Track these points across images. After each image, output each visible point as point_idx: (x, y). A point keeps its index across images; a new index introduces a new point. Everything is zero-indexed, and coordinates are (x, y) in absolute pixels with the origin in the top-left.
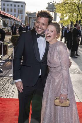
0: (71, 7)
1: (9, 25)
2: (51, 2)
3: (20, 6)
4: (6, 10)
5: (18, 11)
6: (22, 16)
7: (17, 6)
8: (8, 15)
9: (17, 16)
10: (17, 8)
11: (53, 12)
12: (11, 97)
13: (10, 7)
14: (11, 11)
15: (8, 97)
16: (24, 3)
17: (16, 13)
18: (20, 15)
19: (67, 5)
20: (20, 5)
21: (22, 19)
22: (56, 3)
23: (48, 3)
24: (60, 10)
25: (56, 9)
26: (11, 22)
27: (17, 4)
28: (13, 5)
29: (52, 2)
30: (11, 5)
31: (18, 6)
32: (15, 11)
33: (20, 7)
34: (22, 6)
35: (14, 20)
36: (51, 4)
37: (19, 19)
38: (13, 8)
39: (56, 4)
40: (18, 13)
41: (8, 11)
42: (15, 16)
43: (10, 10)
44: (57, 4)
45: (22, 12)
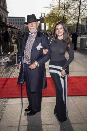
1: (15, 33)
5: (21, 23)
6: (23, 26)
7: (19, 20)
9: (20, 27)
10: (19, 21)
13: (15, 21)
14: (16, 24)
15: (14, 77)
16: (24, 18)
20: (22, 19)
26: (17, 31)
27: (19, 19)
30: (16, 20)
31: (21, 20)
32: (18, 24)
34: (23, 20)
40: (21, 25)
41: (14, 24)
44: (46, 17)
45: (23, 23)
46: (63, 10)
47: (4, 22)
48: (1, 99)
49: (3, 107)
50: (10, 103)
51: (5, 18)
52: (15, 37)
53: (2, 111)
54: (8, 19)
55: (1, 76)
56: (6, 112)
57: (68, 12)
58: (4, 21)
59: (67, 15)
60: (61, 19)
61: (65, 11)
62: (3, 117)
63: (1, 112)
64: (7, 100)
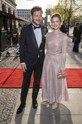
0: (61, 11)
1: (23, 25)
4: (20, 16)
5: (28, 15)
8: (21, 18)
9: (27, 19)
10: (26, 14)
13: (22, 14)
17: (27, 17)
18: (29, 18)
19: (58, 9)
21: (30, 21)
23: (46, 9)
25: (51, 12)
26: (24, 23)
27: (26, 11)
29: (49, 8)
30: (23, 12)
31: (28, 12)
32: (26, 16)
35: (25, 21)
36: (48, 9)
37: (28, 21)
38: (24, 14)
39: (51, 9)
43: (22, 16)
45: (30, 16)
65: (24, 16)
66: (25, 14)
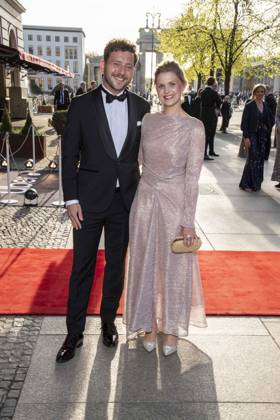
0: (196, 37)
1: (45, 88)
2: (147, 28)
3: (71, 40)
4: (36, 51)
5: (66, 51)
6: (76, 63)
7: (62, 39)
8: (43, 62)
9: (63, 64)
10: (62, 44)
11: (152, 51)
12: (61, 247)
13: (44, 44)
14: (49, 53)
15: (55, 247)
16: (79, 31)
17: (62, 58)
18: (71, 61)
19: (185, 33)
20: (71, 36)
21: (75, 71)
22: (159, 28)
23: (141, 30)
24: (170, 45)
25: (159, 43)
26: (50, 80)
27: (62, 35)
28: (53, 39)
29: (150, 26)
30: (48, 38)
31: (66, 39)
32: (58, 53)
33: (71, 43)
34: (75, 40)
35: (58, 74)
36: (147, 31)
37: (68, 72)
38: (53, 44)
39: (159, 31)
40: (67, 58)
41: (40, 53)
42: (58, 63)
43: (44, 51)
45: (76, 53)
46: (233, 6)
47: (6, 47)
48: (16, 319)
49: (27, 344)
50: (48, 333)
51: (12, 31)
52: (44, 103)
53: (23, 354)
54: (20, 34)
55: (9, 241)
56: (38, 359)
57: (250, 12)
58: (6, 43)
59: (245, 23)
60: (223, 39)
61: (240, 8)
62: (31, 374)
63: (23, 358)
64: (37, 321)
65: (53, 51)
66: (57, 44)
